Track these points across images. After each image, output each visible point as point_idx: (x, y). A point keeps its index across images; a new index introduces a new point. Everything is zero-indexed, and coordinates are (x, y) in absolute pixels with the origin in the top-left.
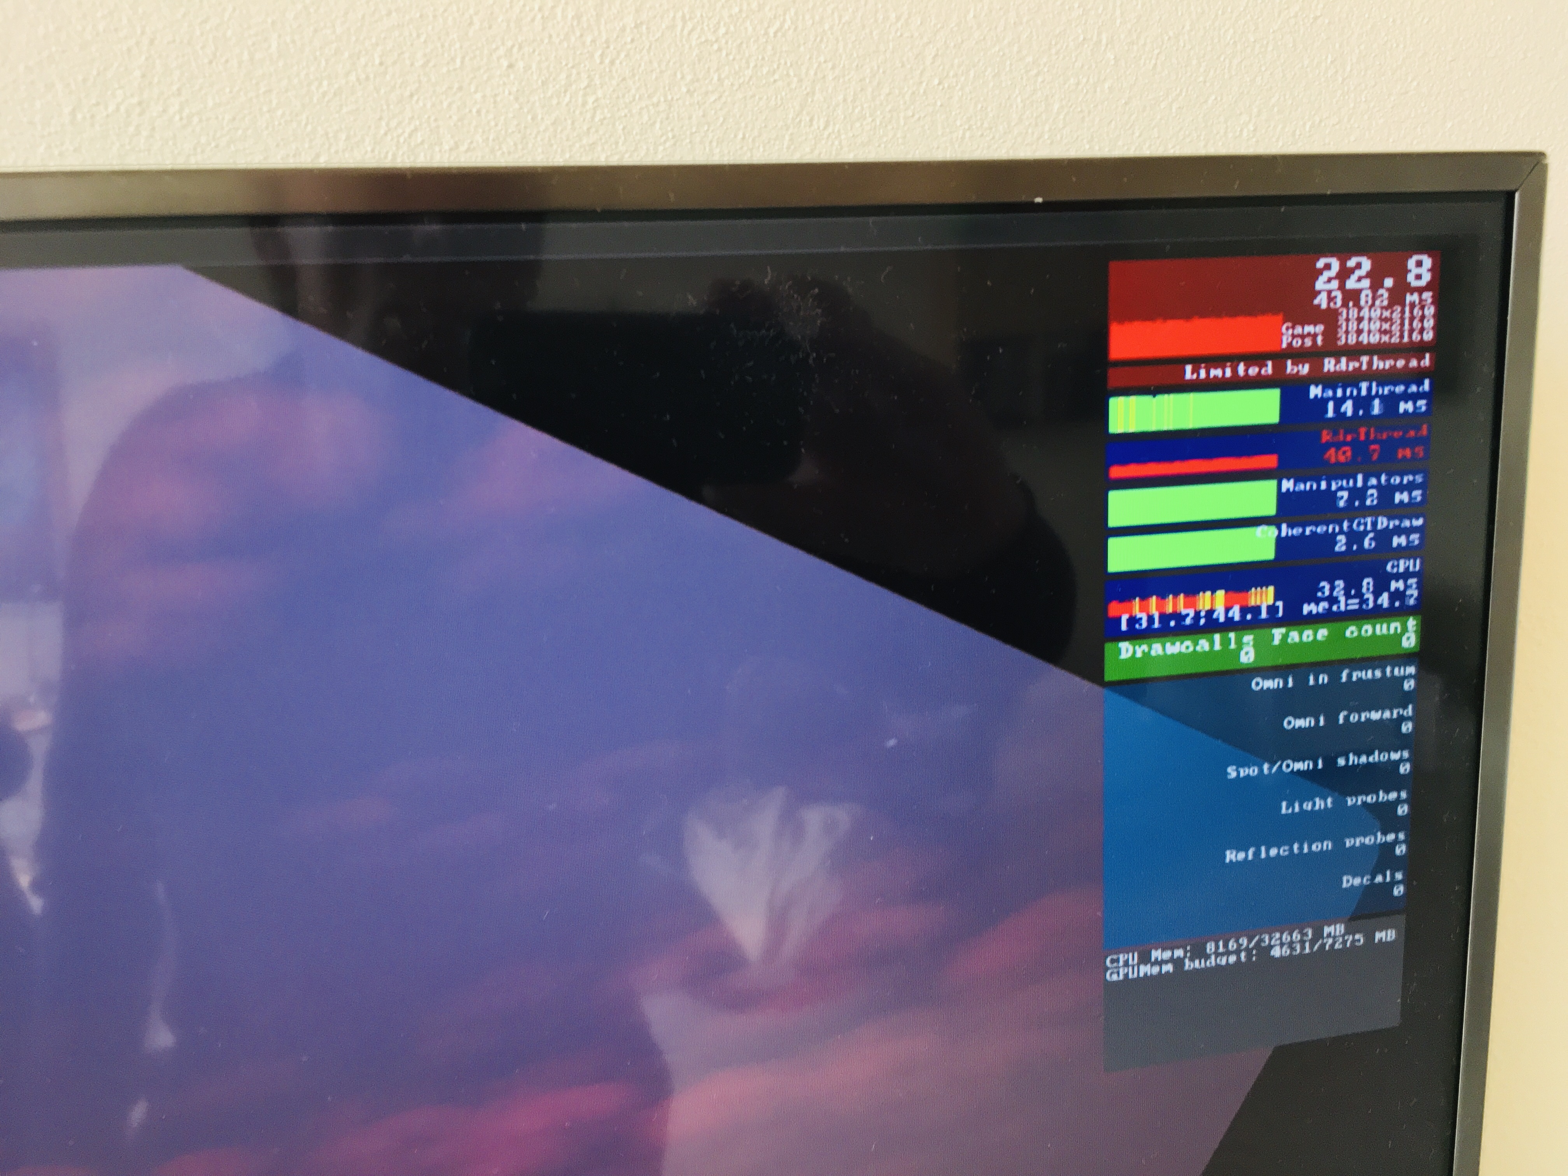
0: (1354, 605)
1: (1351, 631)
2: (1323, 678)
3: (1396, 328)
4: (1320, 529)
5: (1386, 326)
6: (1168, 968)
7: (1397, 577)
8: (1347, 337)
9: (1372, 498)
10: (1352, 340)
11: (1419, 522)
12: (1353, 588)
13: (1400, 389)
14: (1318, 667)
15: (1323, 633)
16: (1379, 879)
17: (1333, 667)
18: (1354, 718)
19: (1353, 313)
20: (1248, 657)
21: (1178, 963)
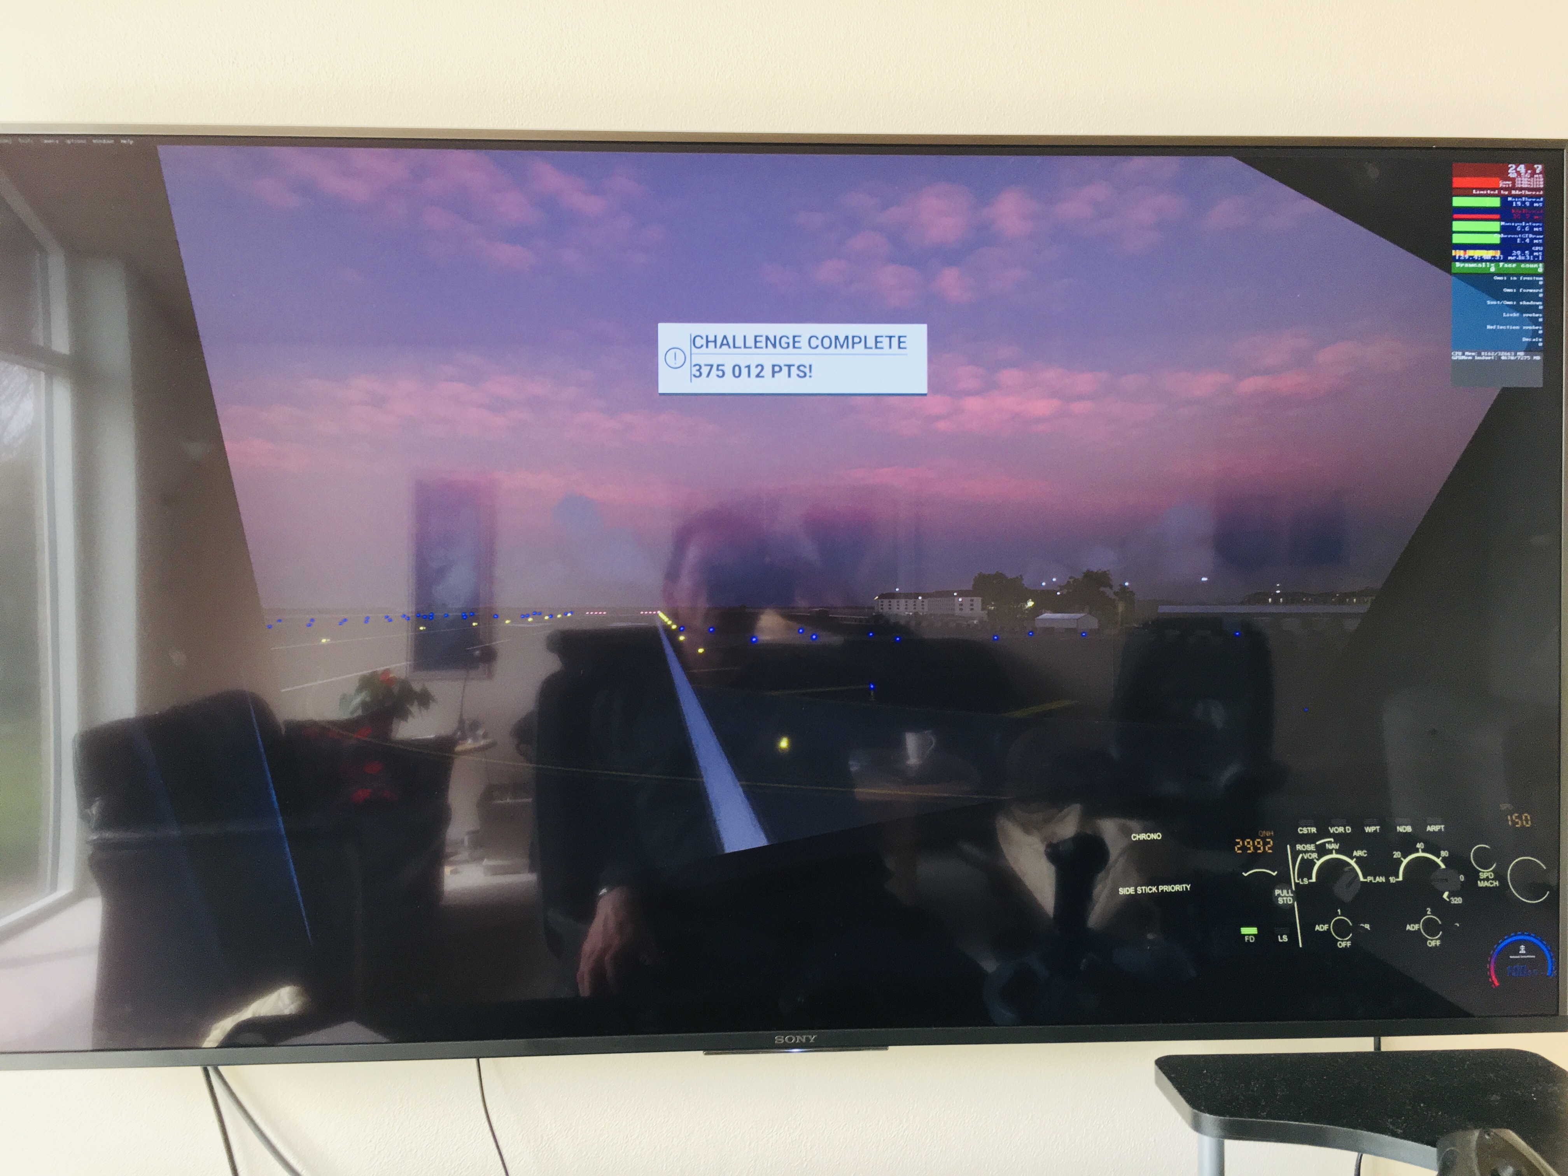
0: (1523, 258)
1: (1523, 265)
2: (1515, 278)
3: (1532, 183)
4: (1513, 236)
5: (1529, 183)
6: (1470, 358)
7: (1536, 251)
8: (1518, 185)
9: (1527, 229)
10: (1520, 186)
11: (1542, 237)
12: (1523, 254)
13: (1534, 200)
14: (1513, 275)
15: (1514, 265)
16: (1534, 340)
17: (1518, 275)
18: (1524, 291)
19: (1520, 179)
20: (1493, 270)
21: (1474, 357)
